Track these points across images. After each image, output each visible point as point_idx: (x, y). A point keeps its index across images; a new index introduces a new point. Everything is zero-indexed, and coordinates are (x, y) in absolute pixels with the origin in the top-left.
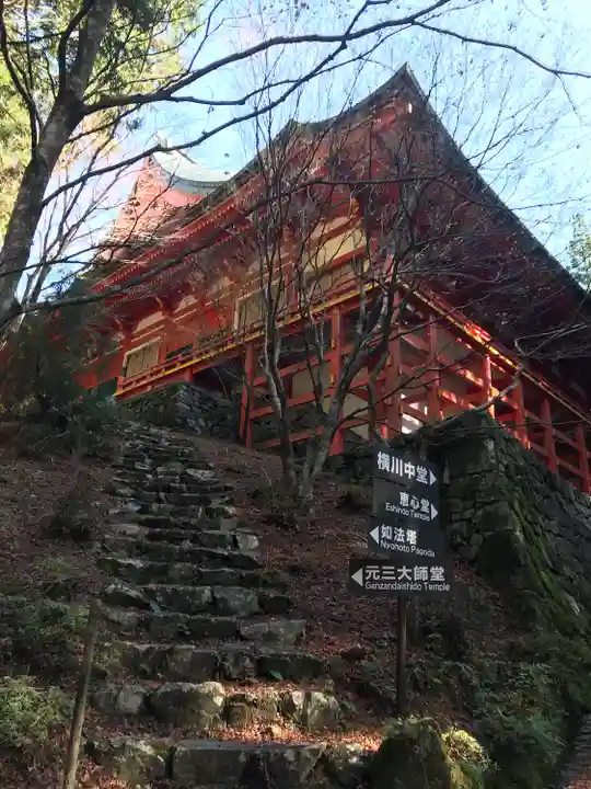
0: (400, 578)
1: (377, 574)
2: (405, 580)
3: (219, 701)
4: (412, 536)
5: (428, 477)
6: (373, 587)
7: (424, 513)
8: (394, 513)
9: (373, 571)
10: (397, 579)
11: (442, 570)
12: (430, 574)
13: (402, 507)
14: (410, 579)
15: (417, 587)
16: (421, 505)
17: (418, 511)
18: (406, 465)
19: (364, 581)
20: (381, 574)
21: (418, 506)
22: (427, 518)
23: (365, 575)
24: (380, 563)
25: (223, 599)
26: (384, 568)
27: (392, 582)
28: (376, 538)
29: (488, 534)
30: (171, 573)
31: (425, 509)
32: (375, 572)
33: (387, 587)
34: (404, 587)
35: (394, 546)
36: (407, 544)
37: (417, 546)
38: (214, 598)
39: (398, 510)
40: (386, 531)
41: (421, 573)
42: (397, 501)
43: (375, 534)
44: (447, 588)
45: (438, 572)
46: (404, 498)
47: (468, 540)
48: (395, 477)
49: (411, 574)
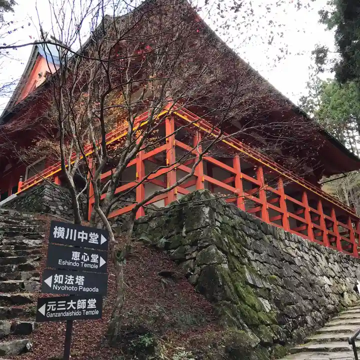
0: (68, 309)
1: (54, 307)
2: (71, 309)
4: (80, 280)
5: (99, 240)
6: (52, 315)
7: (93, 263)
8: (67, 265)
9: (52, 306)
10: (66, 310)
11: (95, 301)
12: (87, 304)
13: (74, 261)
14: (75, 308)
15: (78, 314)
16: (91, 258)
17: (88, 262)
18: (79, 233)
19: (46, 312)
20: (57, 307)
21: (88, 259)
22: (96, 267)
23: (47, 308)
24: (57, 299)
26: (59, 302)
27: (63, 311)
29: (203, 267)
31: (94, 260)
32: (53, 306)
33: (59, 315)
34: (71, 314)
35: (64, 288)
36: (77, 285)
37: (85, 285)
39: (69, 264)
40: (58, 278)
41: (81, 304)
42: (69, 258)
43: (48, 281)
44: (97, 312)
45: (92, 303)
46: (76, 255)
47: (193, 271)
48: (69, 241)
49: (75, 305)
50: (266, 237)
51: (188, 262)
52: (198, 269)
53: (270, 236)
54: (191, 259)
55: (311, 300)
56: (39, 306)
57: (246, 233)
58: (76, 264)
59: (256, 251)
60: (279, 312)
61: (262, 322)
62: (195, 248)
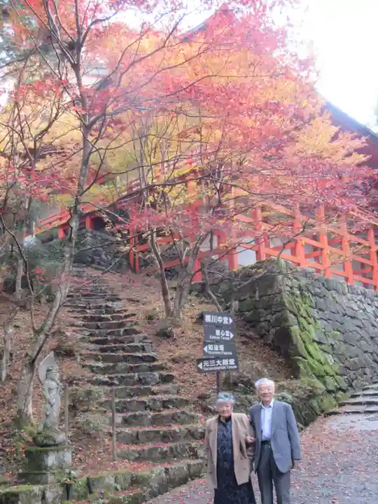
2: (219, 366)
3: (150, 417)
4: (222, 347)
5: (228, 321)
6: (207, 369)
7: (227, 337)
8: (213, 339)
9: (206, 363)
10: (216, 365)
11: (234, 360)
12: (229, 362)
13: (217, 336)
14: (221, 365)
15: (224, 368)
16: (225, 334)
17: (225, 336)
18: (218, 318)
19: (203, 367)
20: (209, 364)
22: (229, 339)
23: (203, 365)
25: (144, 378)
26: (210, 361)
27: (214, 367)
28: (206, 351)
29: (278, 328)
30: (117, 368)
31: (227, 335)
33: (212, 369)
34: (219, 368)
35: (214, 353)
36: (219, 351)
37: (225, 351)
38: (140, 379)
39: (215, 338)
40: (210, 347)
41: (225, 362)
42: (214, 334)
43: (206, 349)
44: (236, 367)
45: (232, 361)
46: (218, 332)
47: (268, 332)
48: (213, 324)
49: (221, 363)
50: (328, 294)
51: (263, 324)
52: (273, 331)
53: (333, 292)
54: (265, 321)
55: (372, 353)
56: (198, 364)
57: (311, 293)
58: (218, 338)
59: (320, 310)
60: (341, 365)
61: (327, 374)
62: (269, 311)
